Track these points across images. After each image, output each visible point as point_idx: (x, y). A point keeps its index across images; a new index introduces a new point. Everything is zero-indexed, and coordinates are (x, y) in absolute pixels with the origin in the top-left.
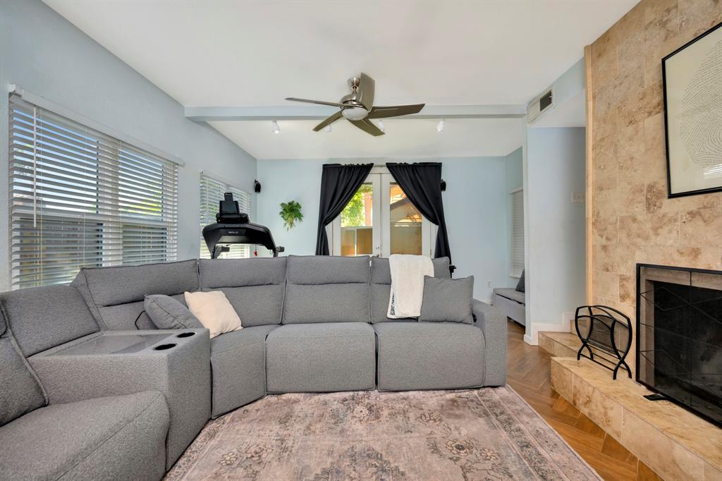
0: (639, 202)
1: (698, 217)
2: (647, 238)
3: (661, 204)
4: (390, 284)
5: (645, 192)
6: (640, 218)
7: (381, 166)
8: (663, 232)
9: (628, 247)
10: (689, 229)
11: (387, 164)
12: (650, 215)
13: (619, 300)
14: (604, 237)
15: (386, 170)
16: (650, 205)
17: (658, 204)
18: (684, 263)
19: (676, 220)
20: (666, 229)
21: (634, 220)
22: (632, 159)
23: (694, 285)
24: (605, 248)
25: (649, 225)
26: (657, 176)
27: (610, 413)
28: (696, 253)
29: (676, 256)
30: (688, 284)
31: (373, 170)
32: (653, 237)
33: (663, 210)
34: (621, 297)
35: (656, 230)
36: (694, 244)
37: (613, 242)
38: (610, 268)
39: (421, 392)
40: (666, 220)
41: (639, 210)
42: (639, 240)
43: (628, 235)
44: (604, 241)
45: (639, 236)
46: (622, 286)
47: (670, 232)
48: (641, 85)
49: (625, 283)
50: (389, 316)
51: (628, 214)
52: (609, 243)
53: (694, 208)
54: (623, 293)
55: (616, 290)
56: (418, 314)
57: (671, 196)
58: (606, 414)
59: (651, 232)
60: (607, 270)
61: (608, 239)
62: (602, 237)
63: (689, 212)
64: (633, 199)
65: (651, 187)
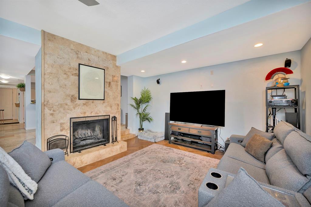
0: (69, 99)
1: (85, 105)
2: (71, 110)
3: (76, 101)
5: (71, 96)
6: (68, 104)
8: (76, 108)
9: (64, 113)
10: (83, 107)
12: (72, 104)
13: (60, 131)
14: (52, 110)
16: (72, 101)
17: (75, 101)
18: (82, 116)
19: (80, 105)
20: (77, 107)
21: (67, 105)
22: (65, 85)
23: (87, 120)
24: (52, 114)
25: (72, 106)
26: (75, 92)
28: (85, 113)
29: (80, 114)
30: (85, 120)
32: (73, 110)
33: (76, 103)
34: (61, 130)
35: (74, 108)
36: (84, 111)
37: (57, 112)
38: (55, 122)
40: (77, 105)
41: (68, 102)
42: (68, 111)
43: (64, 109)
44: (52, 112)
45: (68, 110)
46: (61, 126)
47: (78, 108)
48: (70, 65)
49: (62, 125)
51: (63, 103)
52: (54, 112)
53: (84, 103)
54: (61, 128)
55: (58, 128)
57: (79, 99)
59: (73, 108)
60: (54, 122)
61: (54, 111)
62: (50, 110)
63: (83, 104)
64: (66, 98)
65: (72, 96)
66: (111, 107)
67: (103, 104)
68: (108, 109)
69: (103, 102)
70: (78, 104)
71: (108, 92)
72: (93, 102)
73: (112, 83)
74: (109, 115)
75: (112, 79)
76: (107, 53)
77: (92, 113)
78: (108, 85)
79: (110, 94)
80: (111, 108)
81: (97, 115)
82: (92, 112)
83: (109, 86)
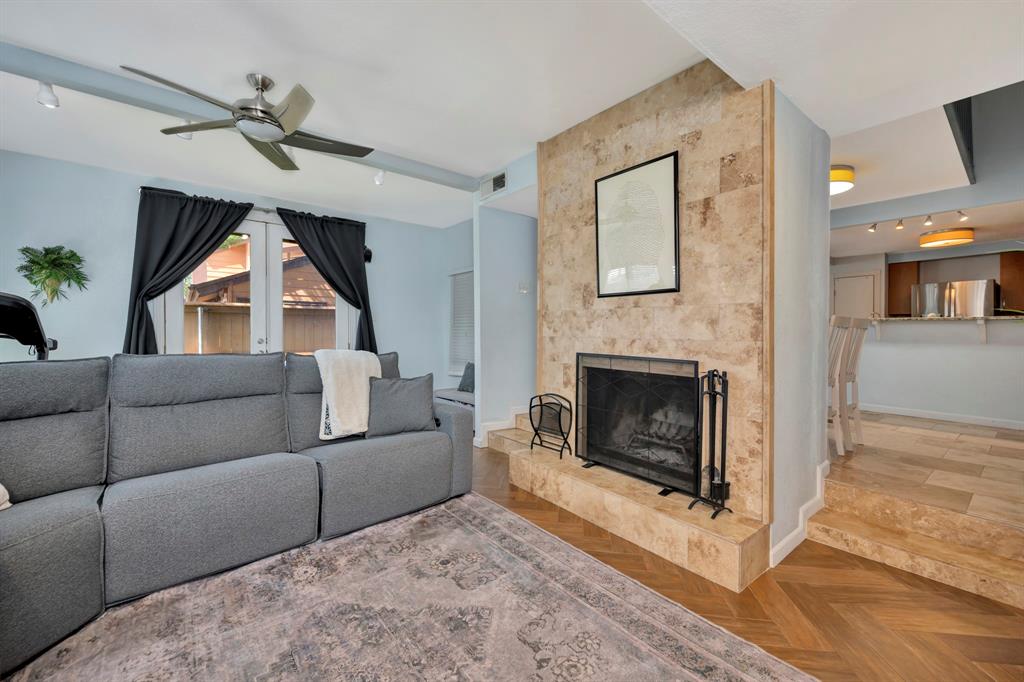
0: (578, 299)
1: (615, 314)
2: (583, 331)
3: (593, 302)
4: (321, 392)
5: (582, 291)
6: (578, 312)
7: (267, 211)
8: (594, 325)
9: (570, 338)
10: (610, 323)
11: (278, 209)
12: (585, 311)
13: (563, 386)
14: (552, 330)
15: (277, 219)
16: (586, 302)
17: (591, 302)
18: (606, 351)
19: (602, 316)
20: (596, 323)
21: (575, 314)
22: (573, 259)
23: (614, 368)
24: (552, 339)
25: (584, 320)
26: (590, 277)
27: (561, 488)
28: (613, 342)
29: (602, 346)
30: (608, 367)
31: (252, 215)
32: (587, 330)
33: (594, 308)
34: (564, 384)
35: (589, 324)
36: (612, 336)
37: (560, 333)
38: (556, 358)
39: (380, 525)
40: (596, 315)
41: (578, 306)
42: (578, 333)
43: (570, 328)
44: (552, 333)
45: (578, 329)
46: (565, 374)
47: (598, 325)
48: (581, 196)
49: (567, 370)
50: (323, 436)
51: (570, 309)
52: (555, 335)
53: (613, 308)
54: (566, 380)
55: (560, 378)
56: (364, 429)
57: (600, 296)
58: (558, 490)
59: (586, 326)
60: (554, 360)
61: (555, 331)
62: (550, 329)
63: (610, 310)
64: (574, 296)
65: (586, 287)
66: (713, 322)
67: (673, 309)
68: (700, 332)
69: (672, 302)
70: (598, 312)
71: (697, 249)
72: (636, 305)
73: (720, 201)
74: (696, 364)
75: (718, 179)
76: (692, 69)
77: (636, 345)
78: (697, 218)
79: (706, 260)
80: (715, 331)
81: (650, 355)
82: (633, 341)
83: (704, 222)
